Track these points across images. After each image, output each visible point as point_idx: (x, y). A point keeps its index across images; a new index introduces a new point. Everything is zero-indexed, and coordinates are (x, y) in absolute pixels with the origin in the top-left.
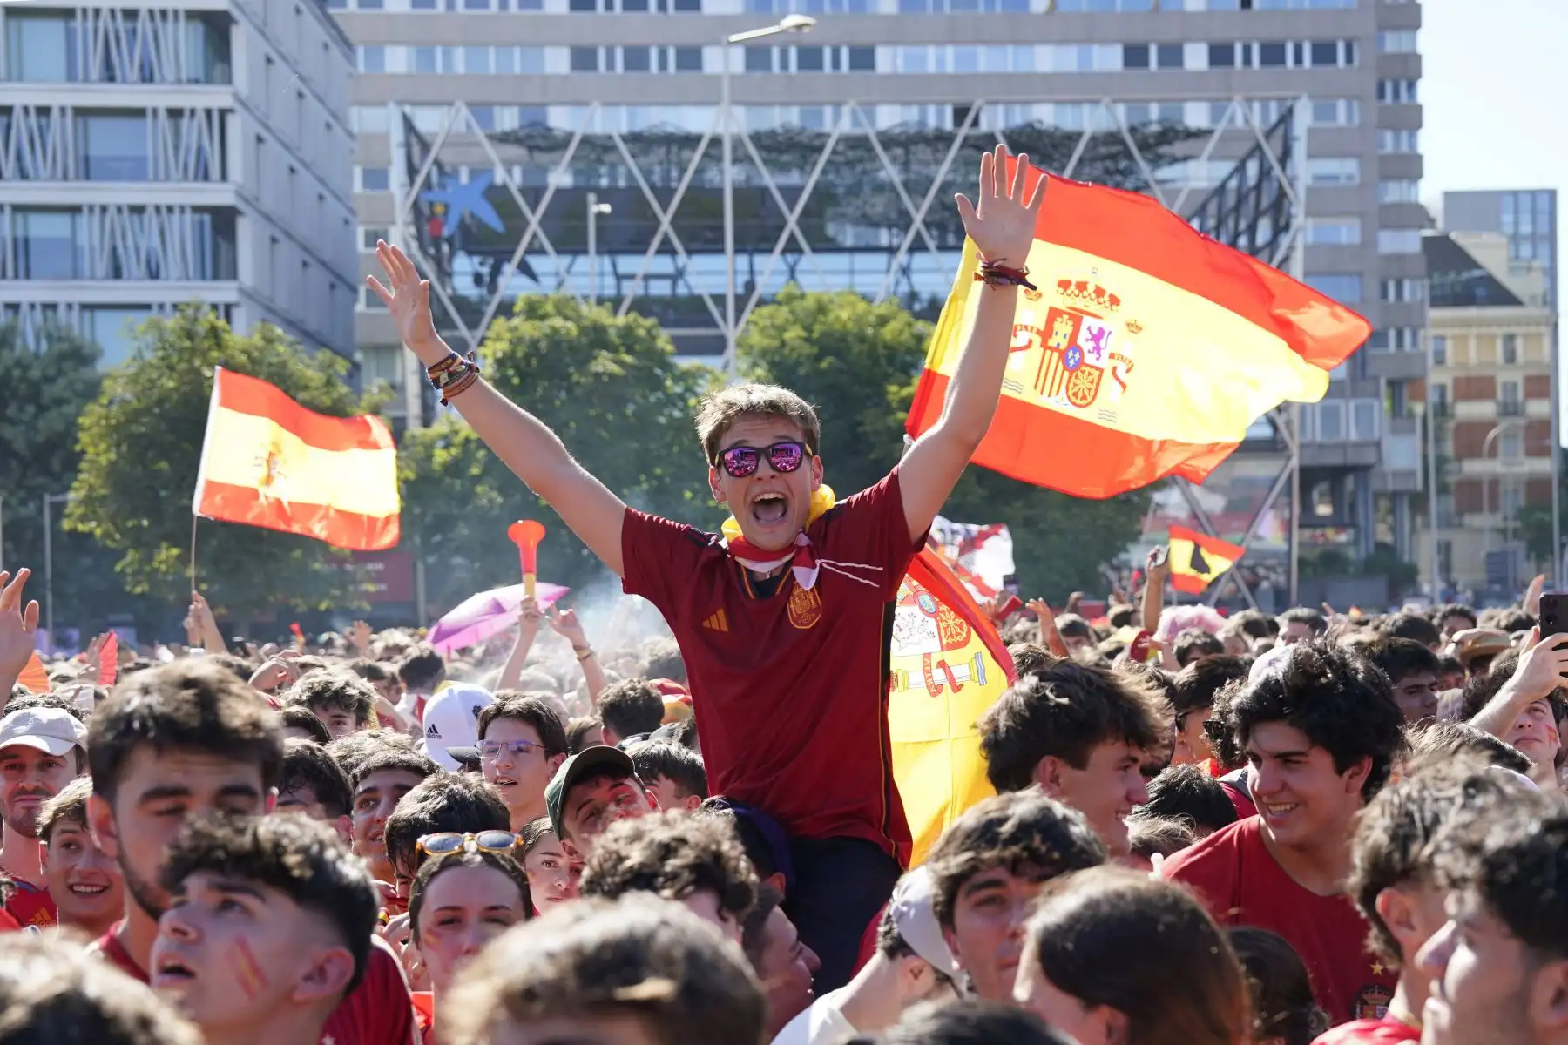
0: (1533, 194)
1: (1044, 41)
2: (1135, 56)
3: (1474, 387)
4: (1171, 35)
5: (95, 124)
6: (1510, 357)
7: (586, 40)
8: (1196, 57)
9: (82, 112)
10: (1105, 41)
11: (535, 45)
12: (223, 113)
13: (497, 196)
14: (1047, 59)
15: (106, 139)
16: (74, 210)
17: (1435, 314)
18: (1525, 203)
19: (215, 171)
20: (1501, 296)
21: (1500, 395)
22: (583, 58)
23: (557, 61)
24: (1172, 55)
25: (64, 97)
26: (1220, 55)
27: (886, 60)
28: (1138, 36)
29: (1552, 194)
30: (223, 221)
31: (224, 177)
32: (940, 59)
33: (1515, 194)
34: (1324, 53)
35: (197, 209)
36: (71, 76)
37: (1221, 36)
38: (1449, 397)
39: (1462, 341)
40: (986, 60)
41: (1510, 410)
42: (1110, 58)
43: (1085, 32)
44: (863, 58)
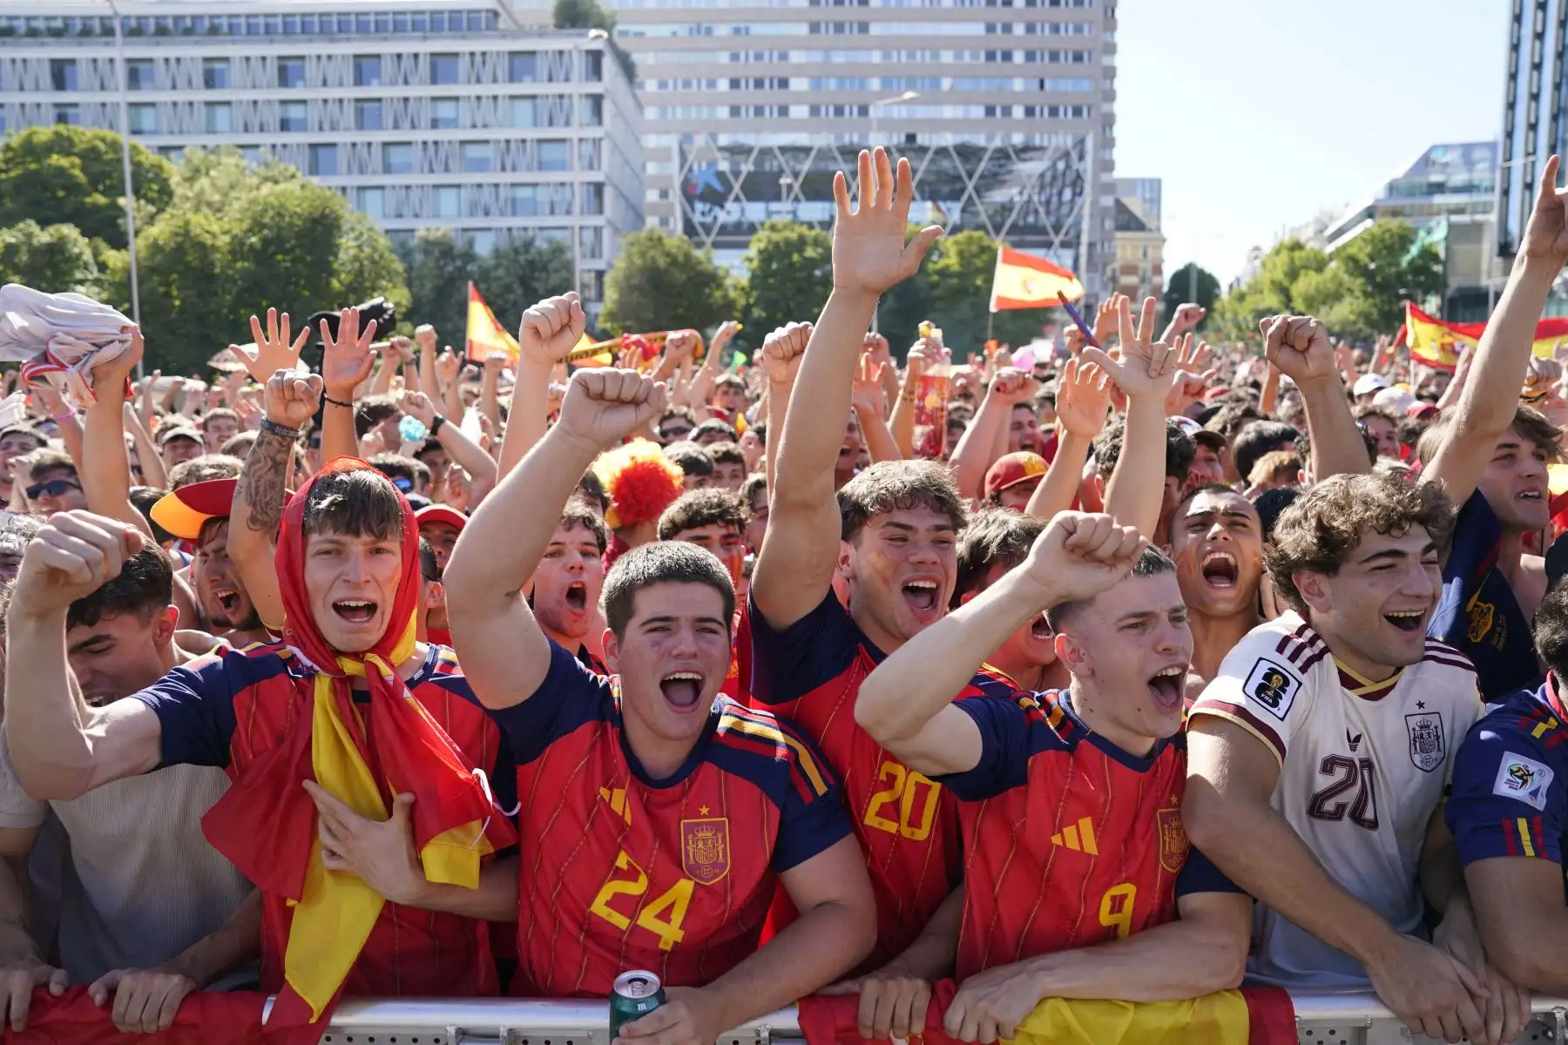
0: (1151, 181)
1: (949, 103)
2: (990, 111)
3: (1130, 269)
4: (1006, 102)
5: (545, 147)
6: (1145, 254)
7: (736, 102)
8: (1018, 112)
9: (540, 141)
10: (976, 103)
11: (712, 105)
12: (600, 140)
13: (721, 176)
14: (948, 112)
15: (550, 153)
16: (535, 185)
17: (1119, 235)
18: (1147, 185)
19: (596, 165)
20: (1141, 227)
21: (1140, 273)
22: (735, 111)
23: (723, 112)
24: (1007, 111)
25: (532, 134)
26: (1030, 111)
27: (874, 112)
28: (991, 101)
29: (1159, 181)
30: (598, 188)
31: (599, 168)
32: (899, 112)
33: (1143, 181)
34: (1077, 112)
35: (588, 184)
36: (535, 124)
37: (1030, 102)
38: (1117, 273)
39: (1124, 248)
40: (921, 112)
41: (1143, 280)
42: (978, 112)
43: (966, 100)
44: (864, 111)
